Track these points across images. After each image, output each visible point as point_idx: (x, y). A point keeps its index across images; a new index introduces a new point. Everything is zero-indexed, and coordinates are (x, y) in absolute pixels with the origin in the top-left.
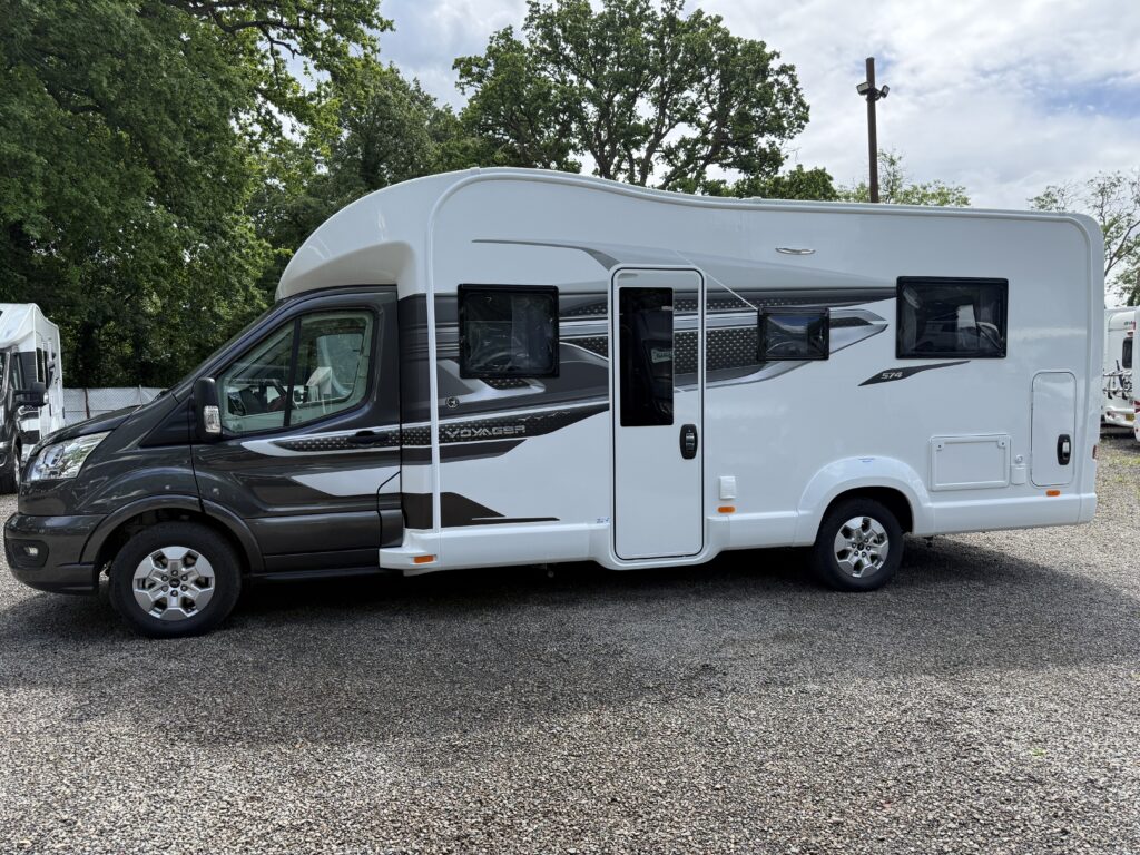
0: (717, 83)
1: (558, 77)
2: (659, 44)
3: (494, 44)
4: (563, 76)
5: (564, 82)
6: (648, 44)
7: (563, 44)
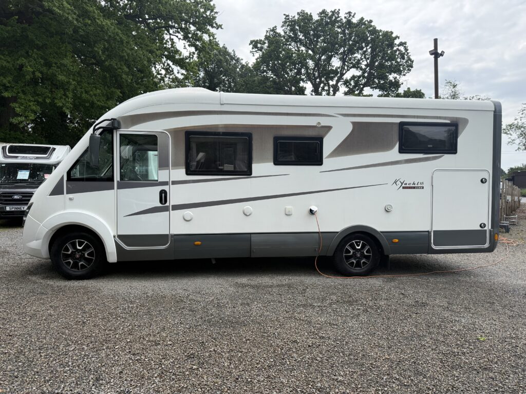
0: (369, 50)
1: (296, 48)
2: (343, 32)
3: (268, 34)
4: (298, 48)
5: (299, 51)
6: (338, 33)
7: (299, 33)
